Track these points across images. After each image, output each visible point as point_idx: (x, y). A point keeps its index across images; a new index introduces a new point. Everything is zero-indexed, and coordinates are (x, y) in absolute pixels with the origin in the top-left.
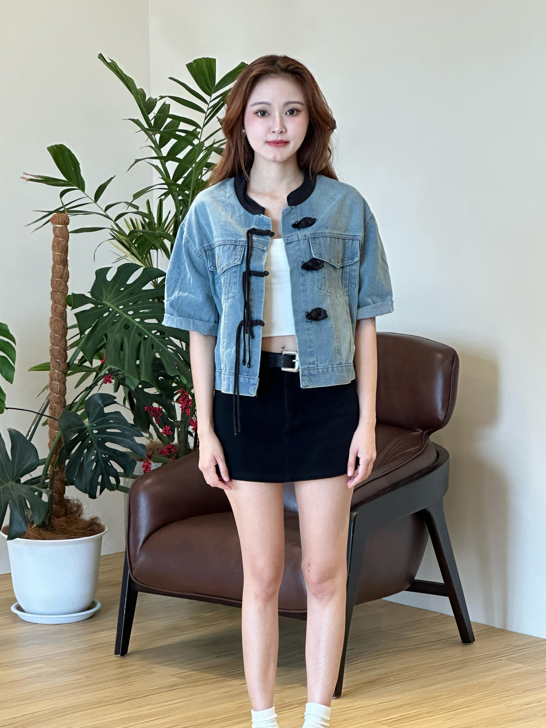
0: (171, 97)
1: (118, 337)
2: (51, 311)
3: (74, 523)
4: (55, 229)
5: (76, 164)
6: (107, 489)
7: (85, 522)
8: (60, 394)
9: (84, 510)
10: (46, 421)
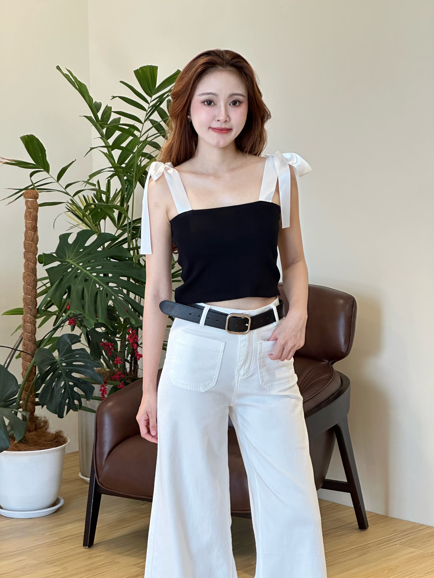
0: (120, 97)
1: (80, 287)
2: (24, 267)
3: (43, 436)
4: (27, 202)
5: (42, 150)
6: (72, 410)
7: (52, 435)
8: (31, 333)
9: (50, 425)
10: (20, 354)
